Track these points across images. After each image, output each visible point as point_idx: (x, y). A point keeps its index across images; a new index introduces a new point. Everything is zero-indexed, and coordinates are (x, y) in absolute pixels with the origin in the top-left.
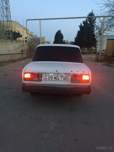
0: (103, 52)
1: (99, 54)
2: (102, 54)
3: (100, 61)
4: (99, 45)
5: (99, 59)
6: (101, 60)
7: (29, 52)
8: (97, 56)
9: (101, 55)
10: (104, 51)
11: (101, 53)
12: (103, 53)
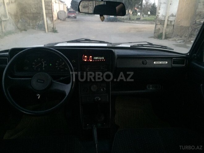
0: (172, 19)
1: (162, 22)
2: (169, 23)
3: (164, 37)
4: (164, 3)
5: (162, 34)
6: (165, 35)
7: (21, 18)
8: (159, 26)
9: (167, 25)
10: (172, 15)
11: (168, 20)
12: (171, 21)
